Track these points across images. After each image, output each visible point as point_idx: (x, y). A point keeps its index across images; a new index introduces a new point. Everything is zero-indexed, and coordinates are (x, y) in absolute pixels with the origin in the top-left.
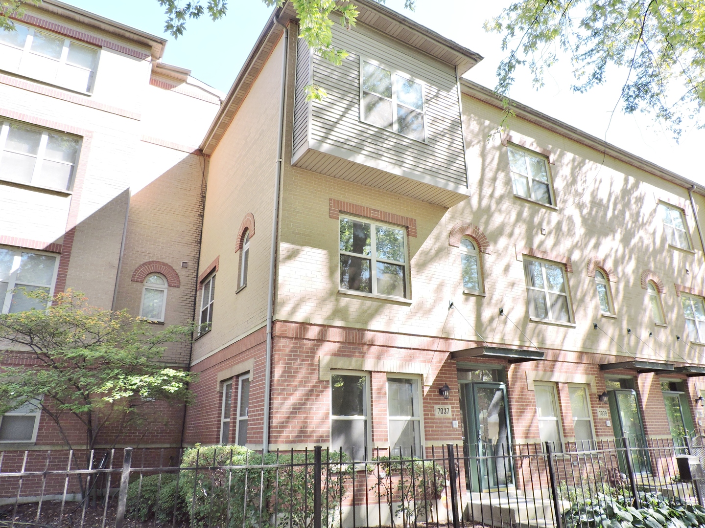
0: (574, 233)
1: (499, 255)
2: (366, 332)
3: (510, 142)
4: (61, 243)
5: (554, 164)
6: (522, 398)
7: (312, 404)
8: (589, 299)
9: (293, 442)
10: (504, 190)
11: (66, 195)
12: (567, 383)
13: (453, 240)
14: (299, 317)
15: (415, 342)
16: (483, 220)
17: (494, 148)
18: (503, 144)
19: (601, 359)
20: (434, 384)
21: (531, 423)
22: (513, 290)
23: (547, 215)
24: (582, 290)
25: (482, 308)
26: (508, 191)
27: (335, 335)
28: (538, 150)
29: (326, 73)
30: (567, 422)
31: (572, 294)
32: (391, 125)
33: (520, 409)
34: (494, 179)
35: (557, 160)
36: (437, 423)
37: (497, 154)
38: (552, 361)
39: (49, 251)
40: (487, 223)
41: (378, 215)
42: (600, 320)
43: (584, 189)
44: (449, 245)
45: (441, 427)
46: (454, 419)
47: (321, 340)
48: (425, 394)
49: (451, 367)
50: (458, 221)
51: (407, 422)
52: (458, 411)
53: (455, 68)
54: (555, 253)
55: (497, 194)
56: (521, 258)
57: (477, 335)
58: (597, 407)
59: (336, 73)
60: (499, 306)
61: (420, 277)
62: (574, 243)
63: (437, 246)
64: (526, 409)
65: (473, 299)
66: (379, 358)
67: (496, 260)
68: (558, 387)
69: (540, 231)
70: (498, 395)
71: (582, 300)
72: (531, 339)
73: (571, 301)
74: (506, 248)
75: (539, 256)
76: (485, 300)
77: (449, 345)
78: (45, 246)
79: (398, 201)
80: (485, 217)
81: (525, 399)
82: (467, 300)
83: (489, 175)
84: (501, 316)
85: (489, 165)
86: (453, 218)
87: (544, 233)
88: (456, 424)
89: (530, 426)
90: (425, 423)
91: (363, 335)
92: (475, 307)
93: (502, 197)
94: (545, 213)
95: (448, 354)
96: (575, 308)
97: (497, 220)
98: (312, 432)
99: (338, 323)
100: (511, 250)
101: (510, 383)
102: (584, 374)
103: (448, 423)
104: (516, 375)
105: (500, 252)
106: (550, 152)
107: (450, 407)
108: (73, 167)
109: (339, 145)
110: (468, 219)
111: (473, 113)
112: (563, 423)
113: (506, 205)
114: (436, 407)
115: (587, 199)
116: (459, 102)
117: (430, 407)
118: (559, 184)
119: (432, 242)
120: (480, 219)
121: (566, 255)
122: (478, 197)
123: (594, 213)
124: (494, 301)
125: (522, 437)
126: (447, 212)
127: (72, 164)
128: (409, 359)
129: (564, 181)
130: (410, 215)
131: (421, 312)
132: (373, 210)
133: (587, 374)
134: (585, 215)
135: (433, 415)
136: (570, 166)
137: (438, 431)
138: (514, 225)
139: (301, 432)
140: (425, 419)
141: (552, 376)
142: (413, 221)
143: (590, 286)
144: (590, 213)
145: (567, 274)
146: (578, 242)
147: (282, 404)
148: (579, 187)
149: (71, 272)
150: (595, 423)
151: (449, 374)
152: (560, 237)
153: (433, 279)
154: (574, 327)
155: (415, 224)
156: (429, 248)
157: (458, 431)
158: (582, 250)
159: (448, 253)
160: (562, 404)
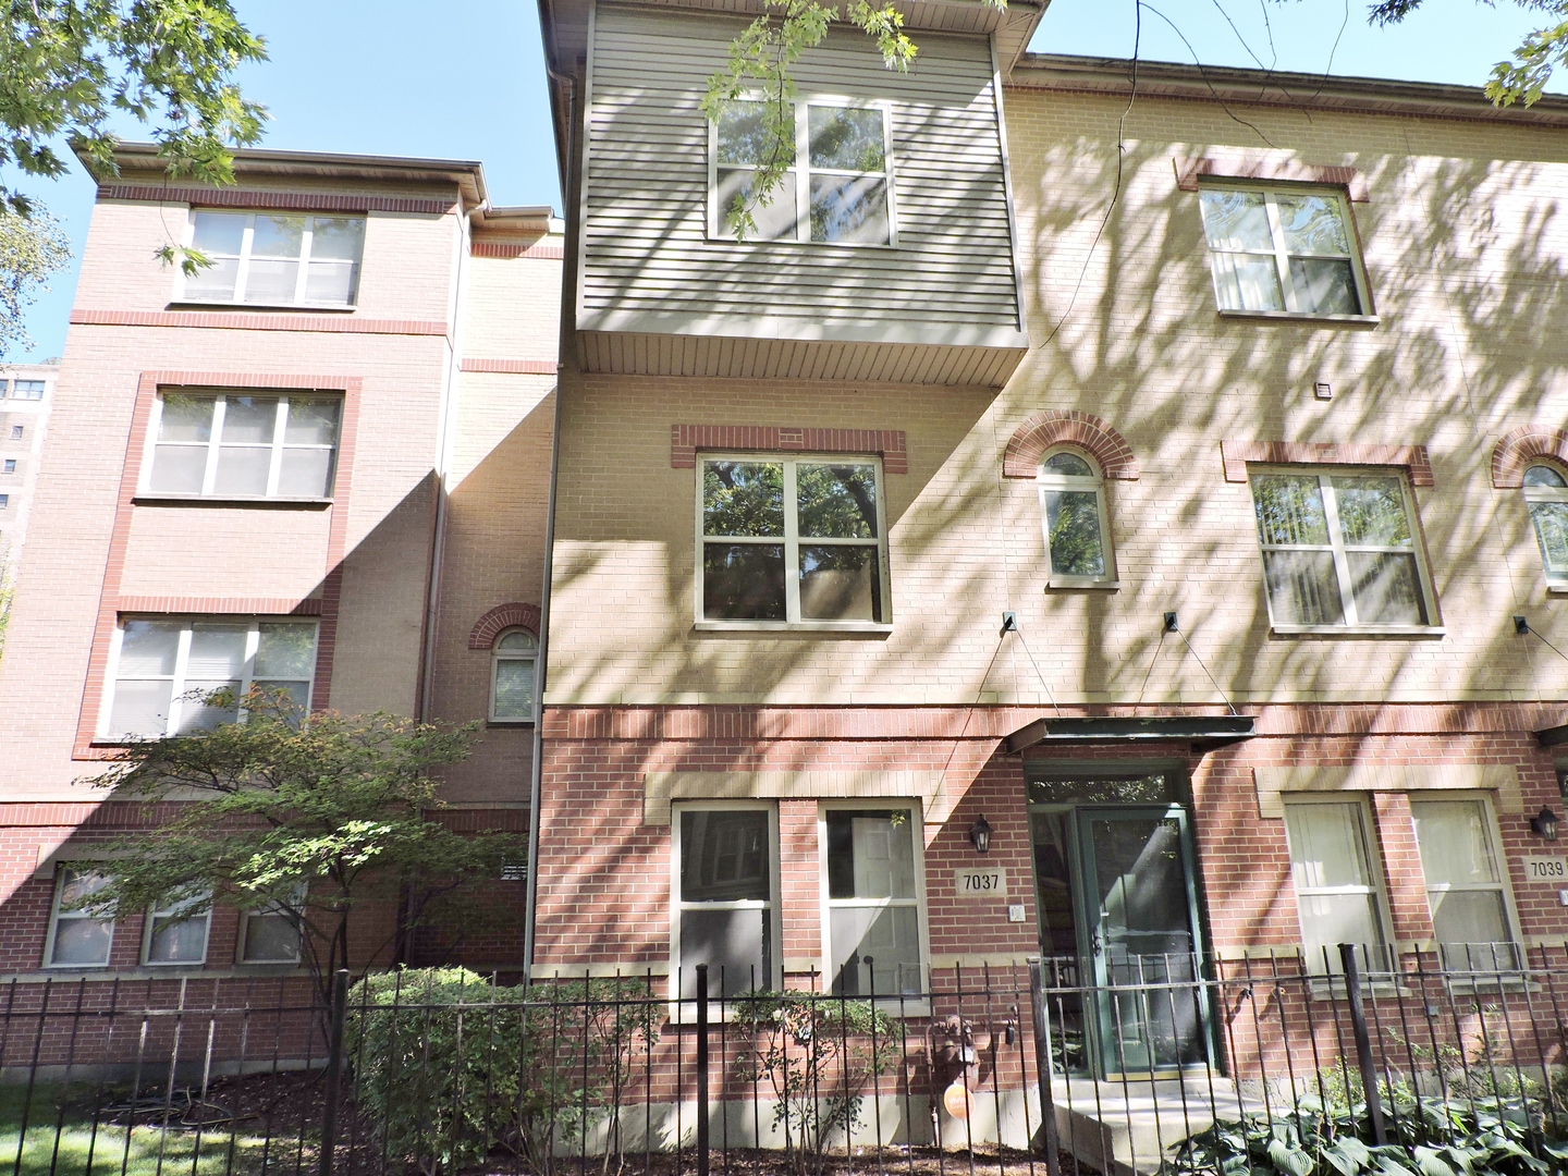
0: (1442, 377)
1: (1164, 478)
2: (765, 711)
3: (1206, 178)
4: (320, 596)
5: (1364, 200)
6: (1239, 841)
7: (629, 879)
8: (1499, 551)
9: (582, 960)
10: (1185, 306)
11: (321, 506)
12: (1408, 791)
13: (1013, 465)
14: (597, 695)
15: (900, 723)
16: (1114, 396)
17: (1152, 205)
18: (1182, 188)
19: (1541, 715)
20: (952, 818)
21: (1272, 903)
22: (1215, 561)
23: (1336, 344)
24: (1471, 529)
25: (1108, 619)
26: (1197, 307)
27: (681, 724)
28: (1306, 175)
29: (622, 156)
30: (1406, 898)
31: (1432, 545)
32: (793, 227)
33: (1234, 868)
34: (1152, 285)
35: (1378, 188)
36: (961, 911)
37: (1163, 219)
38: (1350, 735)
39: (301, 615)
40: (1125, 403)
41: (799, 438)
42: (1542, 607)
43: (1482, 248)
44: (1005, 476)
45: (976, 921)
46: (1016, 902)
47: (651, 737)
48: (928, 843)
49: (1007, 775)
50: (1032, 413)
51: (880, 910)
52: (1026, 881)
53: (989, 41)
54: (1365, 441)
55: (1161, 320)
56: (1242, 473)
57: (1087, 690)
58: (1526, 853)
59: (647, 148)
60: (1165, 609)
61: (915, 566)
62: (1441, 404)
63: (966, 487)
64: (1257, 867)
65: (1077, 603)
66: (797, 767)
67: (1154, 493)
68: (1373, 805)
69: (1310, 392)
70: (1161, 833)
71: (1470, 558)
72: (1276, 682)
73: (1429, 566)
74: (1190, 457)
75: (1307, 458)
76: (1116, 601)
77: (1000, 720)
78: (294, 607)
79: (857, 396)
80: (1121, 387)
81: (1250, 841)
82: (1057, 606)
83: (1133, 277)
84: (1169, 634)
85: (1134, 251)
86: (1014, 409)
87: (1324, 393)
88: (1018, 913)
89: (1266, 913)
90: (931, 912)
91: (755, 718)
92: (1085, 620)
93: (1175, 329)
94: (1332, 339)
95: (996, 744)
96: (1440, 583)
97: (1159, 389)
98: (626, 938)
99: (690, 698)
100: (1210, 459)
101: (1197, 803)
102: (1471, 761)
103: (997, 911)
104: (1220, 781)
105: (1168, 469)
106: (1350, 172)
107: (1001, 872)
108: (333, 452)
109: (652, 307)
110: (1064, 401)
111: (1083, 132)
112: (1391, 900)
113: (1189, 344)
114: (960, 872)
115: (1493, 268)
116: (997, 121)
117: (943, 874)
118: (1383, 252)
119: (954, 478)
120: (1104, 395)
121: (1410, 441)
122: (1097, 341)
123: (1520, 306)
124: (1146, 597)
125: (1238, 942)
126: (999, 397)
127: (330, 447)
128: (884, 764)
129: (1402, 238)
130: (886, 425)
131: (919, 649)
132: (784, 430)
133: (1484, 762)
134: (1486, 319)
135: (953, 893)
136: (1427, 193)
137: (964, 930)
138: (1220, 390)
139: (602, 938)
140: (930, 902)
141: (1346, 775)
142: (899, 437)
143: (1502, 515)
144: (1504, 311)
145: (1413, 492)
146: (1455, 398)
147: (556, 880)
148: (1464, 244)
149: (341, 648)
150: (1517, 896)
151: (1000, 792)
152: (1385, 395)
153: (955, 567)
154: (1439, 637)
155: (903, 442)
156: (945, 492)
157: (1025, 928)
158: (1471, 420)
159: (1002, 497)
160: (1386, 851)
